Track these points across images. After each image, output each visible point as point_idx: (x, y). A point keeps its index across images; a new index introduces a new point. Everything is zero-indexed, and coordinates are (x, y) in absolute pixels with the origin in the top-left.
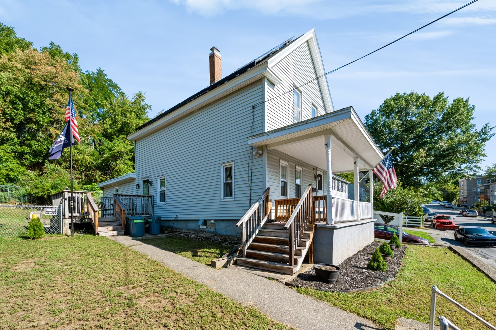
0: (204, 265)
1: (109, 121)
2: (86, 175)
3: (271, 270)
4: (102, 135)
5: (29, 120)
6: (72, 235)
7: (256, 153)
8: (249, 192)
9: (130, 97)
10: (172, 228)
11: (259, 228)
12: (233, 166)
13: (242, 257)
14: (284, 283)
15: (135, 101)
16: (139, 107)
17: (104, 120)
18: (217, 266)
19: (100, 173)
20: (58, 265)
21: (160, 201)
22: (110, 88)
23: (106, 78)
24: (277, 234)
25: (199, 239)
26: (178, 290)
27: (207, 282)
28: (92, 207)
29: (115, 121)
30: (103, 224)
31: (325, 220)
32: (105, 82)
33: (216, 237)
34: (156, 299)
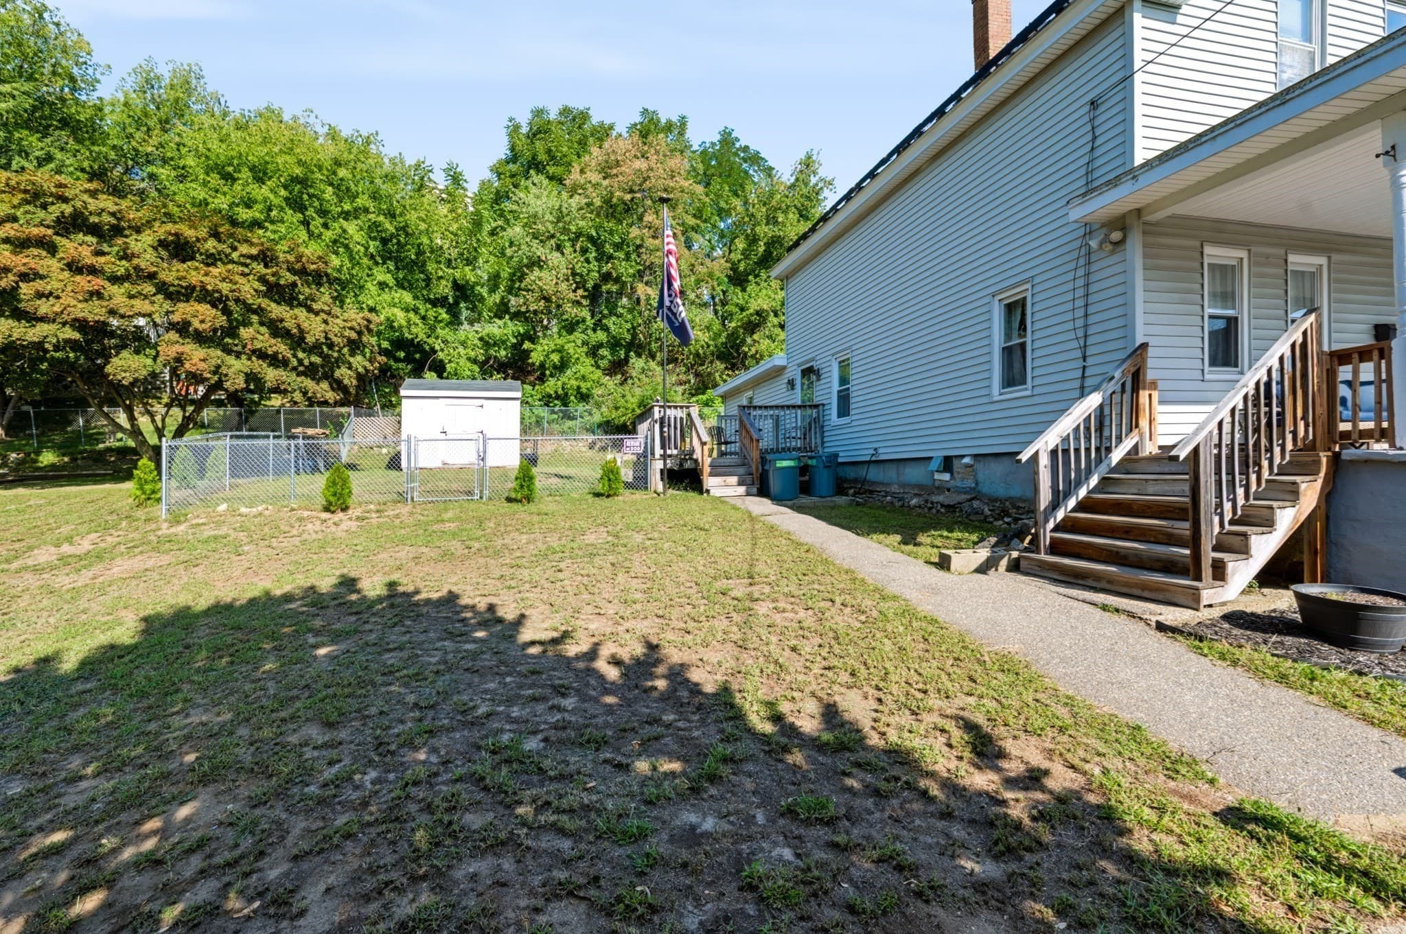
0: (921, 562)
1: (740, 244)
2: (697, 375)
3: (1124, 590)
4: (726, 280)
5: (606, 277)
6: (664, 493)
7: (1101, 244)
8: (1080, 363)
9: (785, 172)
10: (864, 481)
11: (1103, 469)
12: (1029, 294)
13: (1038, 552)
14: (1154, 624)
15: (797, 180)
16: (805, 191)
17: (732, 241)
18: (953, 567)
19: (723, 366)
20: (639, 538)
21: (839, 416)
22: (745, 165)
23: (737, 145)
24: (1167, 488)
25: (930, 509)
26: (838, 600)
27: (913, 596)
28: (699, 436)
29: (753, 240)
30: (719, 470)
31: (1385, 434)
32: (736, 154)
33: (976, 504)
34: (789, 607)
